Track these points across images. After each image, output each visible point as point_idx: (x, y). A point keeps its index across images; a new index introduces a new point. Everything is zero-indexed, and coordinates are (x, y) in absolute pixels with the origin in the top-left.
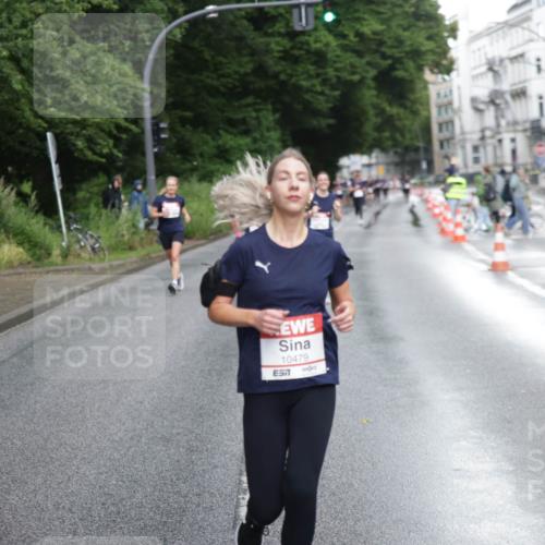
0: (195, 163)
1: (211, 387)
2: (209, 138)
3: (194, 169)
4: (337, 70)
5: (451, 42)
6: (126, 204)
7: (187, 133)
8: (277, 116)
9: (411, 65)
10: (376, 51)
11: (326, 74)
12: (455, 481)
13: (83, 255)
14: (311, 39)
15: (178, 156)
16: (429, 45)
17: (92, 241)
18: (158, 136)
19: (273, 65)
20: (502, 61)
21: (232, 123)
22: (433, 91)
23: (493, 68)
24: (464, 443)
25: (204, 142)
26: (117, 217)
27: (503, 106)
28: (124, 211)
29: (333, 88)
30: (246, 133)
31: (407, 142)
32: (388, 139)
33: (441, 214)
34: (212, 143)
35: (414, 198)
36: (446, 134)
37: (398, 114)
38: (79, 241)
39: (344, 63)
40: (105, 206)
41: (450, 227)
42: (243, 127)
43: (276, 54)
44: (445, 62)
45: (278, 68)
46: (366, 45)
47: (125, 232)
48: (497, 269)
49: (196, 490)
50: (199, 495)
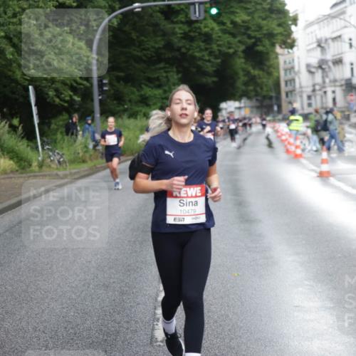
0: (126, 107)
1: (136, 252)
2: (135, 90)
3: (125, 110)
4: (219, 45)
5: (293, 28)
6: (81, 133)
7: (121, 86)
8: (180, 75)
9: (267, 42)
10: (244, 34)
11: (211, 48)
12: (296, 314)
13: (53, 166)
14: (202, 26)
15: (115, 102)
16: (279, 30)
17: (58, 157)
18: (102, 88)
20: (326, 40)
21: (150, 80)
22: (281, 59)
23: (321, 45)
24: (300, 289)
25: (131, 93)
26: (75, 141)
27: (327, 70)
28: (79, 137)
29: (216, 57)
30: (159, 86)
31: (264, 93)
32: (251, 91)
33: (286, 140)
34: (137, 93)
35: (269, 130)
36: (290, 88)
37: (259, 75)
38: (50, 157)
39: (223, 41)
40: (67, 134)
41: (292, 148)
42: (157, 83)
43: (179, 35)
44: (289, 41)
45: (180, 45)
46: (238, 30)
47: (80, 151)
48: (323, 176)
49: (126, 319)
50: (128, 322)
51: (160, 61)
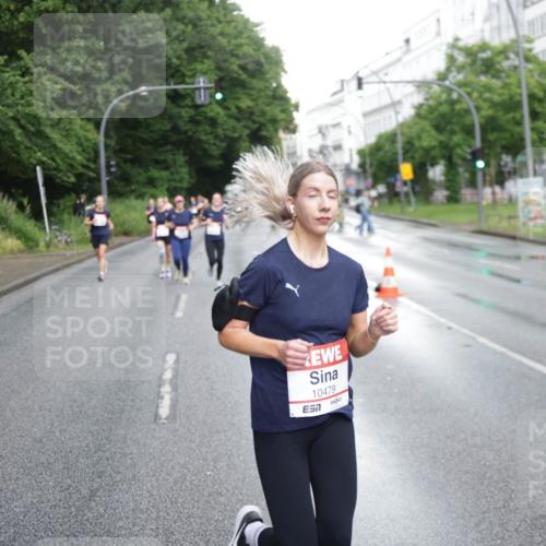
0: (133, 187)
2: (142, 171)
3: (133, 191)
4: (224, 130)
5: (295, 114)
7: (127, 167)
8: (186, 158)
9: (270, 127)
10: (249, 119)
11: (217, 132)
13: (61, 246)
14: (207, 110)
15: (122, 183)
16: (282, 116)
17: (65, 237)
18: (110, 169)
19: (183, 126)
20: (327, 127)
21: (157, 162)
22: (284, 144)
23: (322, 131)
25: (139, 174)
27: (327, 155)
29: (222, 141)
30: (167, 168)
34: (144, 175)
38: (56, 237)
39: (228, 125)
40: (75, 214)
42: (165, 165)
43: (185, 119)
44: (292, 127)
45: (186, 128)
46: (243, 115)
49: (131, 397)
50: (133, 400)
51: (166, 142)
